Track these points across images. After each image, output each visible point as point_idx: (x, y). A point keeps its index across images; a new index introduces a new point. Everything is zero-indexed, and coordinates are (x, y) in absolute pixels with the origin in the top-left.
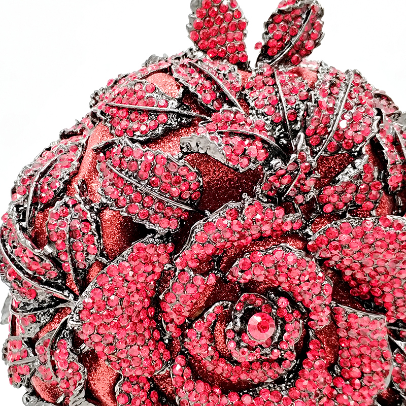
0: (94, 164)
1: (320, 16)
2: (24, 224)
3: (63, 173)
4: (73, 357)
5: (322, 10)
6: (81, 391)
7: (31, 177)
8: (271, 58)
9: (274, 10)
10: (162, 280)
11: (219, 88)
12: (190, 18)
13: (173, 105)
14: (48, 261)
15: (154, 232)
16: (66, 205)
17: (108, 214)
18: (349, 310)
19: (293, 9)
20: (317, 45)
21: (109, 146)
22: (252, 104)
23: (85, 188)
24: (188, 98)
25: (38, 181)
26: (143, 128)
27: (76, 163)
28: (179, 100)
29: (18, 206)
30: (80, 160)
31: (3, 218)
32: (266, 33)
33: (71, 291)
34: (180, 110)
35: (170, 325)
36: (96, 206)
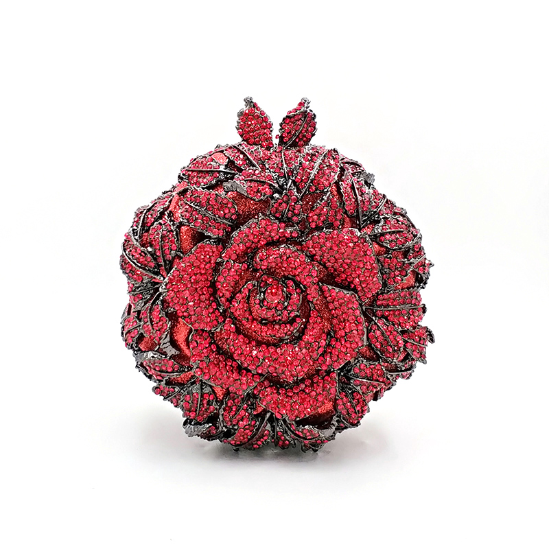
0: (177, 203)
1: (314, 119)
2: (136, 237)
3: (160, 208)
4: (162, 314)
5: (315, 115)
6: (167, 335)
7: (141, 213)
8: (285, 143)
9: (285, 116)
10: (216, 269)
11: (248, 159)
12: (238, 122)
13: (222, 168)
14: (149, 256)
15: (209, 237)
16: (160, 224)
17: (184, 229)
18: (330, 287)
19: (294, 115)
20: (313, 135)
21: (185, 191)
22: (267, 167)
23: (171, 214)
24: (231, 164)
25: (145, 214)
26: (205, 180)
27: (167, 203)
28: (226, 165)
29: (133, 230)
30: (170, 202)
31: (125, 235)
32: (281, 129)
33: (162, 276)
34: (227, 171)
35: (222, 299)
36: (177, 223)
